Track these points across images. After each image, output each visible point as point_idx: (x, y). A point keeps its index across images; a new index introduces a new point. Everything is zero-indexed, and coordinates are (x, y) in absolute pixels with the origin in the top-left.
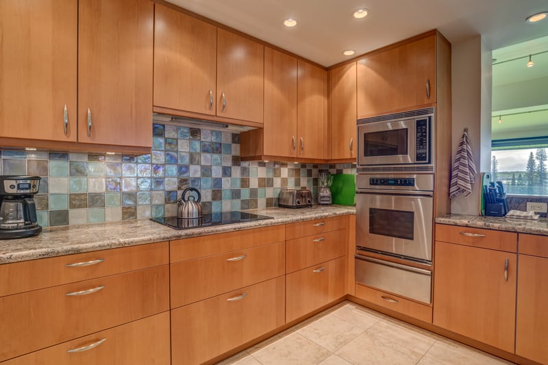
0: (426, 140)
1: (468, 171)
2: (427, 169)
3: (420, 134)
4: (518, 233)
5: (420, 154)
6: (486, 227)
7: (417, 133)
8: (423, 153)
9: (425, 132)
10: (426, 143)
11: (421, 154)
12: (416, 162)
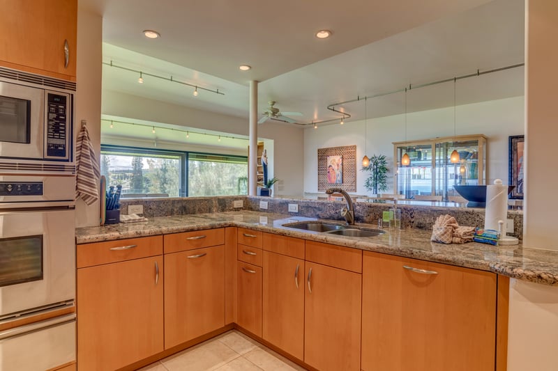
0: (65, 126)
1: (93, 174)
2: (62, 168)
3: (55, 116)
4: (163, 235)
5: (54, 145)
6: (138, 236)
7: (49, 112)
8: (60, 146)
9: (64, 115)
10: (65, 130)
11: (56, 146)
12: (46, 157)
